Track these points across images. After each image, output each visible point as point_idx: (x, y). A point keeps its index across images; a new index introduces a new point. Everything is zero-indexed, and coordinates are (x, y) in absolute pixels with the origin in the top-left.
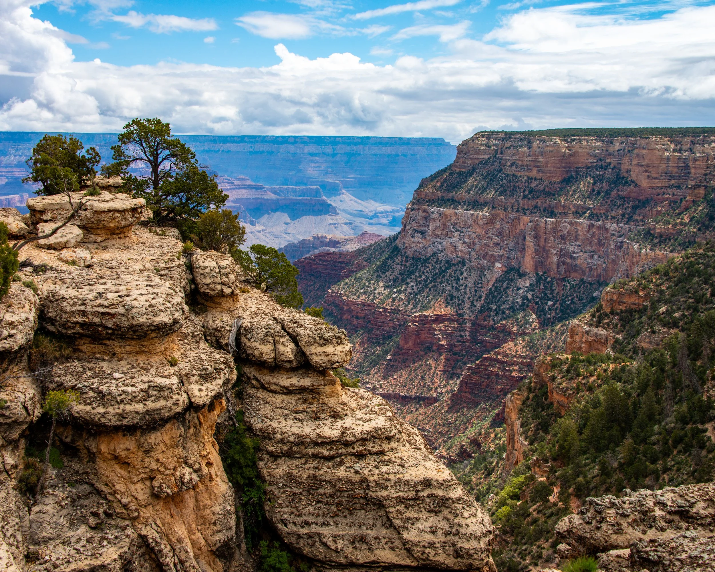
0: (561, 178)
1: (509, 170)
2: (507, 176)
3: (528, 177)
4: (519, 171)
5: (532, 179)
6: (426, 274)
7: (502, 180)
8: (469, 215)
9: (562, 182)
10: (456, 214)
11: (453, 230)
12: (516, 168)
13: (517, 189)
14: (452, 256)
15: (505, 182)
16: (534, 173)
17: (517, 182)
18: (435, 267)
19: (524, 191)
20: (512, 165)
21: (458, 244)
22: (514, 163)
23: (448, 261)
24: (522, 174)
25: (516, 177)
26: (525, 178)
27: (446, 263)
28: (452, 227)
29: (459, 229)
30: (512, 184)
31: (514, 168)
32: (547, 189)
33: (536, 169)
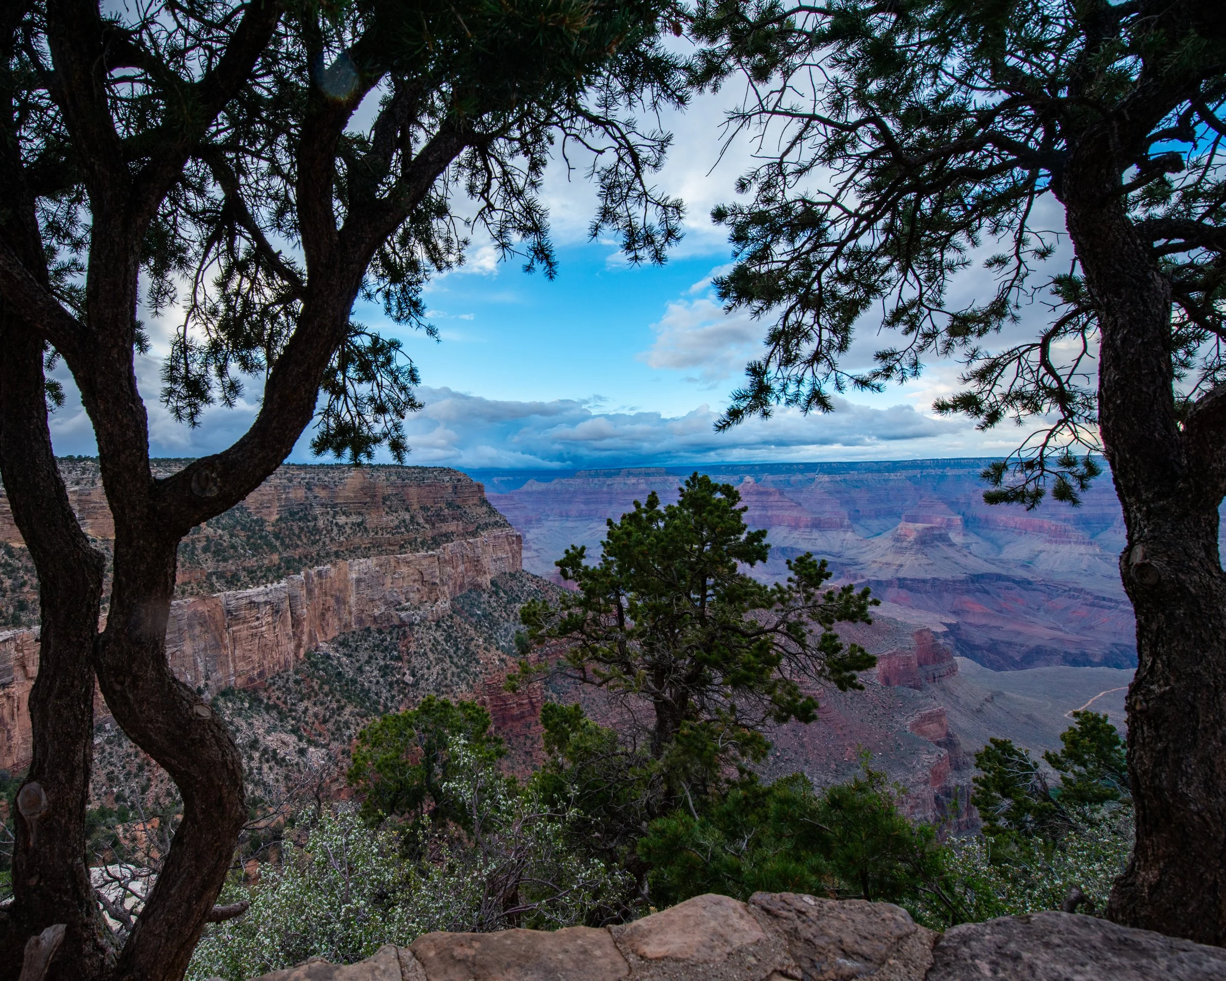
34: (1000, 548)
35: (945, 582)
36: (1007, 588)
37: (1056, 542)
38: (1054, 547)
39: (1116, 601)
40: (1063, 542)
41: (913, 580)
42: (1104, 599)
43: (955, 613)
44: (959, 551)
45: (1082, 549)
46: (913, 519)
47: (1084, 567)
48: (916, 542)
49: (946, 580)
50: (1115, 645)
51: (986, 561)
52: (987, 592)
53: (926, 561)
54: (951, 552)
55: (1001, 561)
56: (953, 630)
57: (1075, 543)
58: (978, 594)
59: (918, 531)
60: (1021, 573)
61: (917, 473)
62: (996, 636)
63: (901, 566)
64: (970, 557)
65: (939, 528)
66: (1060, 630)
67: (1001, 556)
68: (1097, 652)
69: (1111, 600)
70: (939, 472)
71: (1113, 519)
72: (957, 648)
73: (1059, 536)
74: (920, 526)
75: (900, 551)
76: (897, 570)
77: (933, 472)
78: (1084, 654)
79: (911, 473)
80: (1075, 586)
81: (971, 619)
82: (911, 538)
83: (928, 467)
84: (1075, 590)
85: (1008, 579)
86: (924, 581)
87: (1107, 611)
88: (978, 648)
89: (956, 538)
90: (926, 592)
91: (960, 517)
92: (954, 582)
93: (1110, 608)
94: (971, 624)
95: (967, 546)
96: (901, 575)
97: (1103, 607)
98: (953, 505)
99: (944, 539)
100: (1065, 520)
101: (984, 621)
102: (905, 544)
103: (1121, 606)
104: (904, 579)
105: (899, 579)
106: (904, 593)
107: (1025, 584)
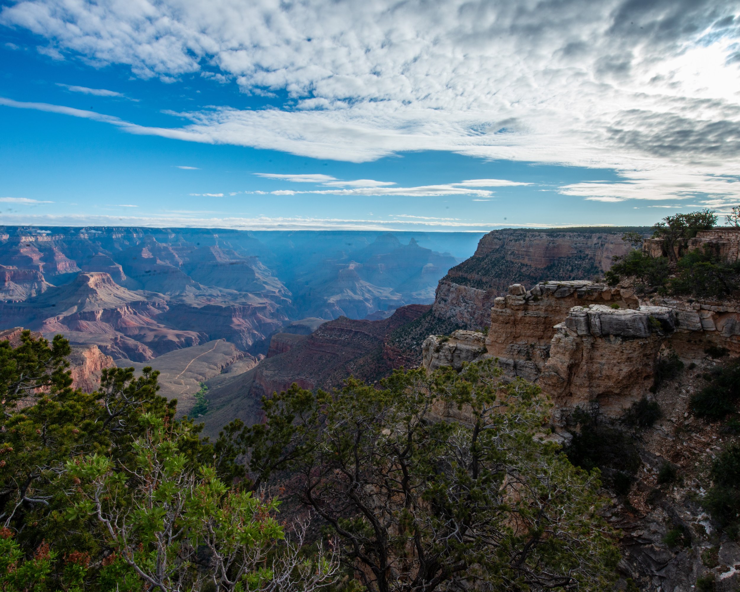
0: (545, 266)
1: (509, 258)
2: (507, 262)
4: (515, 259)
5: (524, 265)
6: (439, 333)
7: (502, 265)
8: (473, 291)
9: (545, 269)
10: (465, 289)
11: (462, 301)
12: (514, 256)
13: (511, 273)
14: (460, 321)
15: (504, 267)
16: (526, 261)
17: (512, 267)
18: (447, 328)
19: (515, 275)
20: (511, 254)
21: (464, 312)
22: (513, 252)
23: (457, 323)
24: (517, 261)
25: (512, 263)
26: (520, 265)
27: (456, 325)
28: (461, 298)
29: (466, 300)
30: (508, 268)
31: (512, 256)
32: (532, 274)
33: (528, 257)
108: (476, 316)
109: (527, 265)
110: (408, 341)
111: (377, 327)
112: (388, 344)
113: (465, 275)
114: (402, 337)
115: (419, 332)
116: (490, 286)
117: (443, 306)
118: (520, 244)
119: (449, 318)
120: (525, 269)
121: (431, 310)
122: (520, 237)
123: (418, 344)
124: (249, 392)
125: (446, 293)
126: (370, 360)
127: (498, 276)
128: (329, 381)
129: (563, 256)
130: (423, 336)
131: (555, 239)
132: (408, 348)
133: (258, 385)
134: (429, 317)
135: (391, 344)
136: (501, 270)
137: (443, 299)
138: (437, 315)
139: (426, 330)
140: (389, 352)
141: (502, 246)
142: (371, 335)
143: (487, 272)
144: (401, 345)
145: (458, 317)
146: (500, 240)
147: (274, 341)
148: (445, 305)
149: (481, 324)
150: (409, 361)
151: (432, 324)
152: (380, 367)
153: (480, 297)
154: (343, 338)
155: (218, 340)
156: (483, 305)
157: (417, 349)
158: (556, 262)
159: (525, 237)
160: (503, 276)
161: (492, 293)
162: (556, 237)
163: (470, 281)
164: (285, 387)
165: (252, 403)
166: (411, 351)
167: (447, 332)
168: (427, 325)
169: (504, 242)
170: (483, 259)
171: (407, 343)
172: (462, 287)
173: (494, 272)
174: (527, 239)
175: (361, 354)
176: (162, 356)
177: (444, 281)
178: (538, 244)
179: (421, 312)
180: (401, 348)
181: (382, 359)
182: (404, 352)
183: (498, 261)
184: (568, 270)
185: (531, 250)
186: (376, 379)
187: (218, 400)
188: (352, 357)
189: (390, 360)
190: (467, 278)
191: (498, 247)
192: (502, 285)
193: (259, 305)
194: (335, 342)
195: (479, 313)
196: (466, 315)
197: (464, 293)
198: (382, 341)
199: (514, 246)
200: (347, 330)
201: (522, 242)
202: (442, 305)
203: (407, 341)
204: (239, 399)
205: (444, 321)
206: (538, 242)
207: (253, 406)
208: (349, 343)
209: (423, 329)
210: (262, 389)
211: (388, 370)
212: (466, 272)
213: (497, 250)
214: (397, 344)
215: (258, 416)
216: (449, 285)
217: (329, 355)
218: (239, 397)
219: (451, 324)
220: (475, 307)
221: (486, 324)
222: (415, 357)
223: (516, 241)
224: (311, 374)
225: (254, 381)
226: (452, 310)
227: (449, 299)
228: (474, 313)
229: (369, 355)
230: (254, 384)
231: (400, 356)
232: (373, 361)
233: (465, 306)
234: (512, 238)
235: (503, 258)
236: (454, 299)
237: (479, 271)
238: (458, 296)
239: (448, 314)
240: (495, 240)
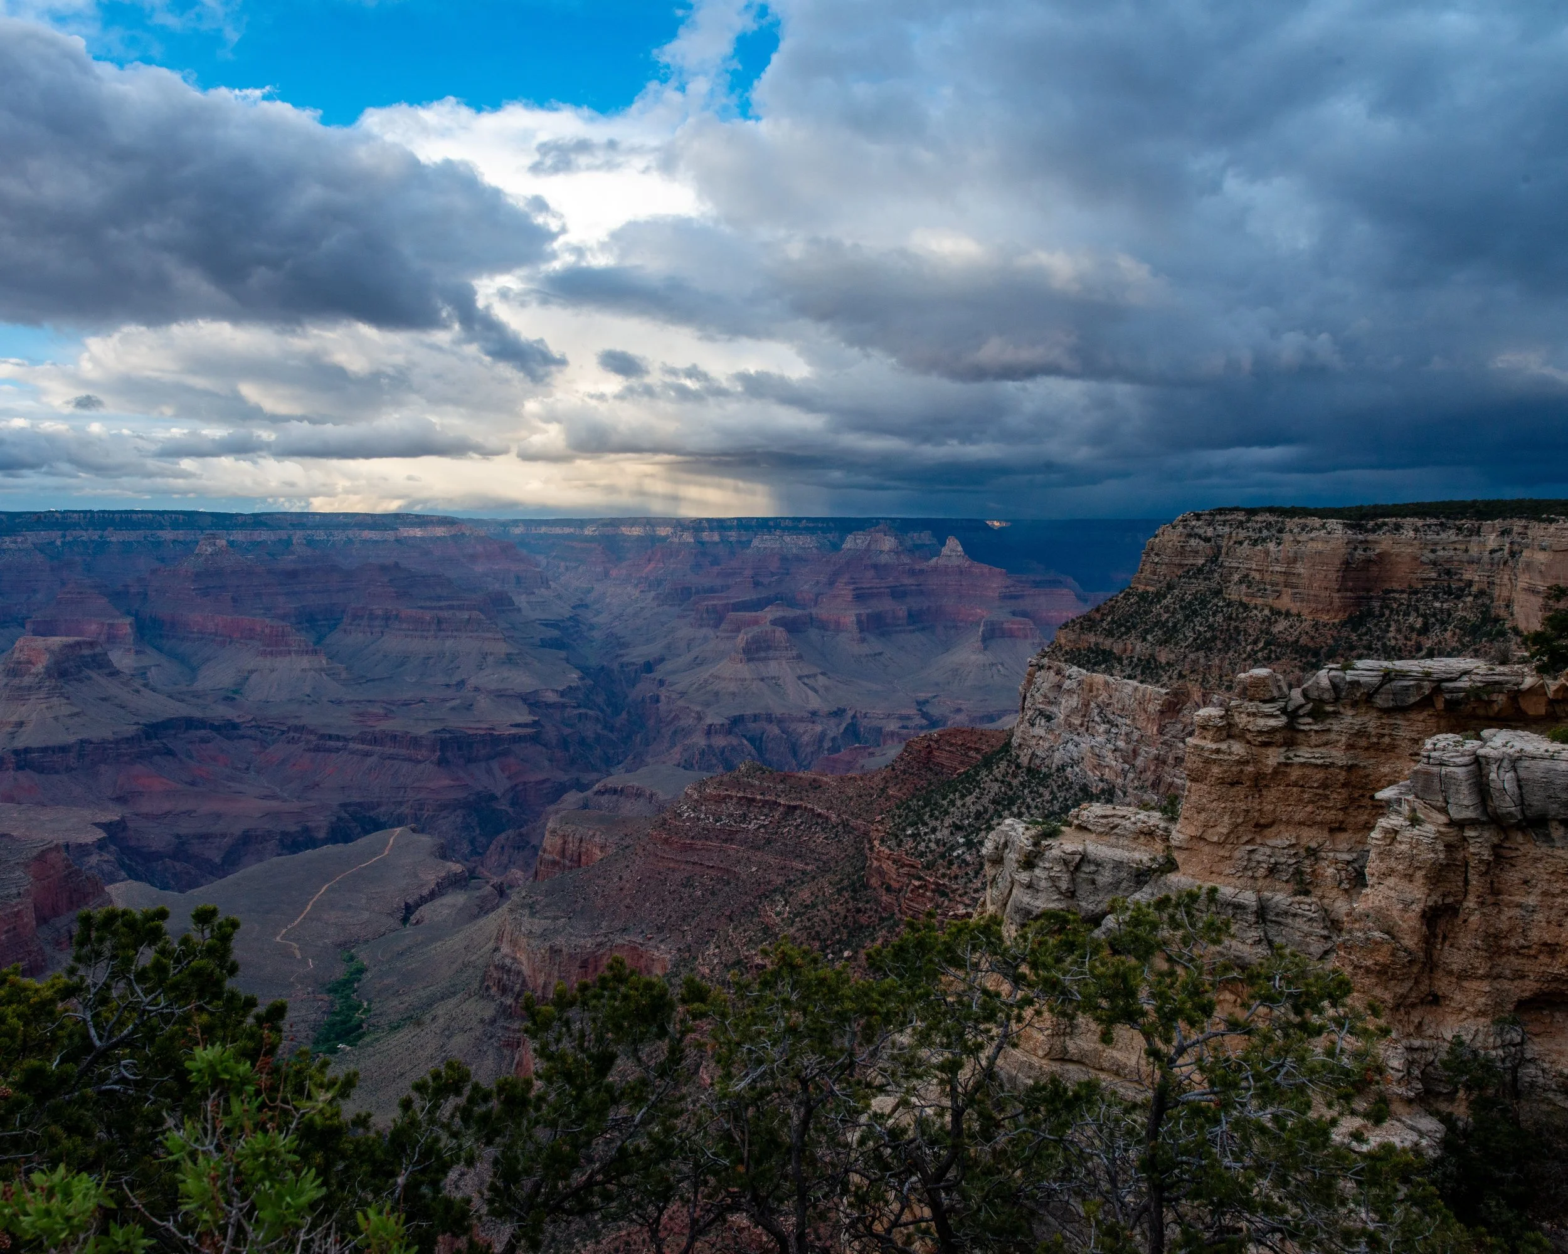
0: (1342, 616)
1: (1235, 593)
2: (1229, 605)
3: (1271, 609)
4: (1253, 596)
5: (1279, 613)
6: (1033, 811)
7: (1214, 615)
8: (1129, 690)
9: (1343, 624)
10: (1107, 683)
11: (1097, 719)
12: (1248, 587)
13: (1241, 637)
14: (1093, 776)
15: (1220, 618)
16: (1286, 602)
17: (1244, 620)
18: (1055, 798)
19: (1255, 642)
20: (1241, 582)
21: (1104, 752)
22: (1247, 576)
23: (1085, 784)
24: (1260, 601)
25: (1246, 607)
26: (1267, 612)
27: (1081, 790)
28: (1096, 711)
29: (1111, 717)
30: (1233, 624)
31: (1244, 586)
32: (1304, 640)
33: (1290, 591)
34: (194, 670)
35: (102, 746)
36: (203, 740)
37: (271, 653)
38: (267, 662)
39: (345, 739)
40: (280, 653)
41: (44, 750)
42: (330, 737)
43: (120, 800)
44: (124, 684)
45: (305, 662)
46: (46, 629)
47: (308, 690)
48: (49, 674)
49: (104, 741)
50: (344, 806)
51: (170, 697)
52: (170, 753)
53: (66, 710)
54: (112, 688)
55: (196, 695)
56: (114, 832)
57: (297, 652)
58: (157, 758)
59: (52, 652)
60: (221, 712)
61: (56, 536)
62: (185, 828)
63: (21, 724)
64: (146, 692)
65: (92, 644)
66: (274, 797)
67: (198, 685)
68: (321, 823)
69: (338, 738)
70: (95, 535)
71: (343, 611)
72: (122, 865)
73: (275, 645)
74: (56, 641)
75: (20, 695)
76: (12, 736)
77: (85, 536)
78: (307, 830)
79: (44, 536)
80: (296, 722)
81: (146, 807)
82: (39, 668)
83: (75, 526)
84: (297, 729)
85: (202, 724)
86: (64, 749)
87: (334, 755)
88: (157, 856)
89: (122, 659)
90: (69, 769)
91: (129, 620)
92: (117, 742)
93: (338, 750)
94: (146, 816)
95: (142, 673)
96: (19, 744)
97: (329, 750)
98: (119, 597)
99: (101, 663)
100: (283, 617)
101: (167, 806)
102: (27, 680)
103: (351, 745)
104: (27, 750)
105: (16, 752)
106: (25, 778)
107: (228, 729)
108: (1139, 762)
109: (1288, 614)
110: (943, 834)
111: (851, 792)
112: (882, 841)
113: (1108, 643)
114: (925, 824)
115: (973, 809)
116: (1181, 676)
117: (1042, 732)
118: (1267, 553)
119: (1061, 768)
120: (1281, 625)
121: (1007, 745)
122: (1265, 533)
123: (969, 844)
124: (483, 981)
125: (1051, 696)
126: (829, 891)
127: (1204, 645)
128: (712, 950)
129: (1396, 586)
130: (985, 821)
131: (1371, 537)
132: (943, 856)
133: (508, 961)
134: (1003, 764)
135: (893, 843)
136: (1211, 627)
137: (1041, 713)
138: (1024, 760)
139: (993, 802)
140: (888, 865)
141: (1214, 559)
142: (834, 817)
143: (1170, 635)
144: (922, 847)
145: (1087, 765)
146: (1207, 540)
147: (553, 832)
148: (1050, 730)
149: (1155, 785)
150: (944, 894)
151: (1010, 784)
152: (859, 911)
153: (1153, 707)
154: (752, 827)
155: (398, 830)
156: (1161, 732)
157: (968, 858)
158: (1376, 604)
159: (1280, 531)
160: (1219, 643)
161: (1188, 695)
162: (1374, 531)
163: (1120, 660)
164: (584, 965)
165: (489, 1012)
166: (951, 863)
167: (1056, 808)
168: (996, 787)
169: (1219, 548)
170: (1159, 596)
171: (937, 842)
172: (1099, 678)
173: (1191, 635)
174: (1287, 537)
175: (804, 872)
176: (237, 874)
177: (1045, 661)
178: (1320, 553)
179: (977, 750)
180: (922, 855)
181: (866, 886)
182: (928, 866)
183: (1204, 603)
184: (1412, 628)
185: (1300, 568)
186: (847, 945)
187: (396, 1002)
188: (779, 881)
189: (889, 889)
190: (1111, 652)
191: (1201, 561)
192: (1215, 672)
193: (514, 731)
194: (730, 836)
195: (1148, 752)
196: (1110, 759)
197: (1103, 697)
198: (866, 834)
199: (1248, 558)
200: (765, 803)
201: (1272, 546)
202: (1039, 731)
203: (939, 835)
204: (453, 1001)
205: (1048, 776)
206: (1320, 546)
207: (493, 1021)
208: (769, 842)
209: (985, 800)
210: (519, 973)
211: (882, 919)
212: (1109, 633)
213: (1200, 570)
214: (909, 844)
215: (506, 1052)
216: (1058, 673)
217: (713, 873)
218: (454, 994)
219: (1066, 785)
220: (1136, 735)
221: (1171, 785)
222: (962, 881)
223: (1255, 543)
224: (660, 929)
225: (497, 949)
226: (1070, 746)
227: (1060, 713)
228: (1135, 753)
229: (829, 876)
230: (498, 956)
231: (920, 878)
232: (839, 892)
233: (1108, 732)
234: (1242, 534)
235: (1218, 593)
236: (1074, 711)
237: (1147, 632)
238: (1087, 705)
239: (1057, 755)
240: (1193, 542)
